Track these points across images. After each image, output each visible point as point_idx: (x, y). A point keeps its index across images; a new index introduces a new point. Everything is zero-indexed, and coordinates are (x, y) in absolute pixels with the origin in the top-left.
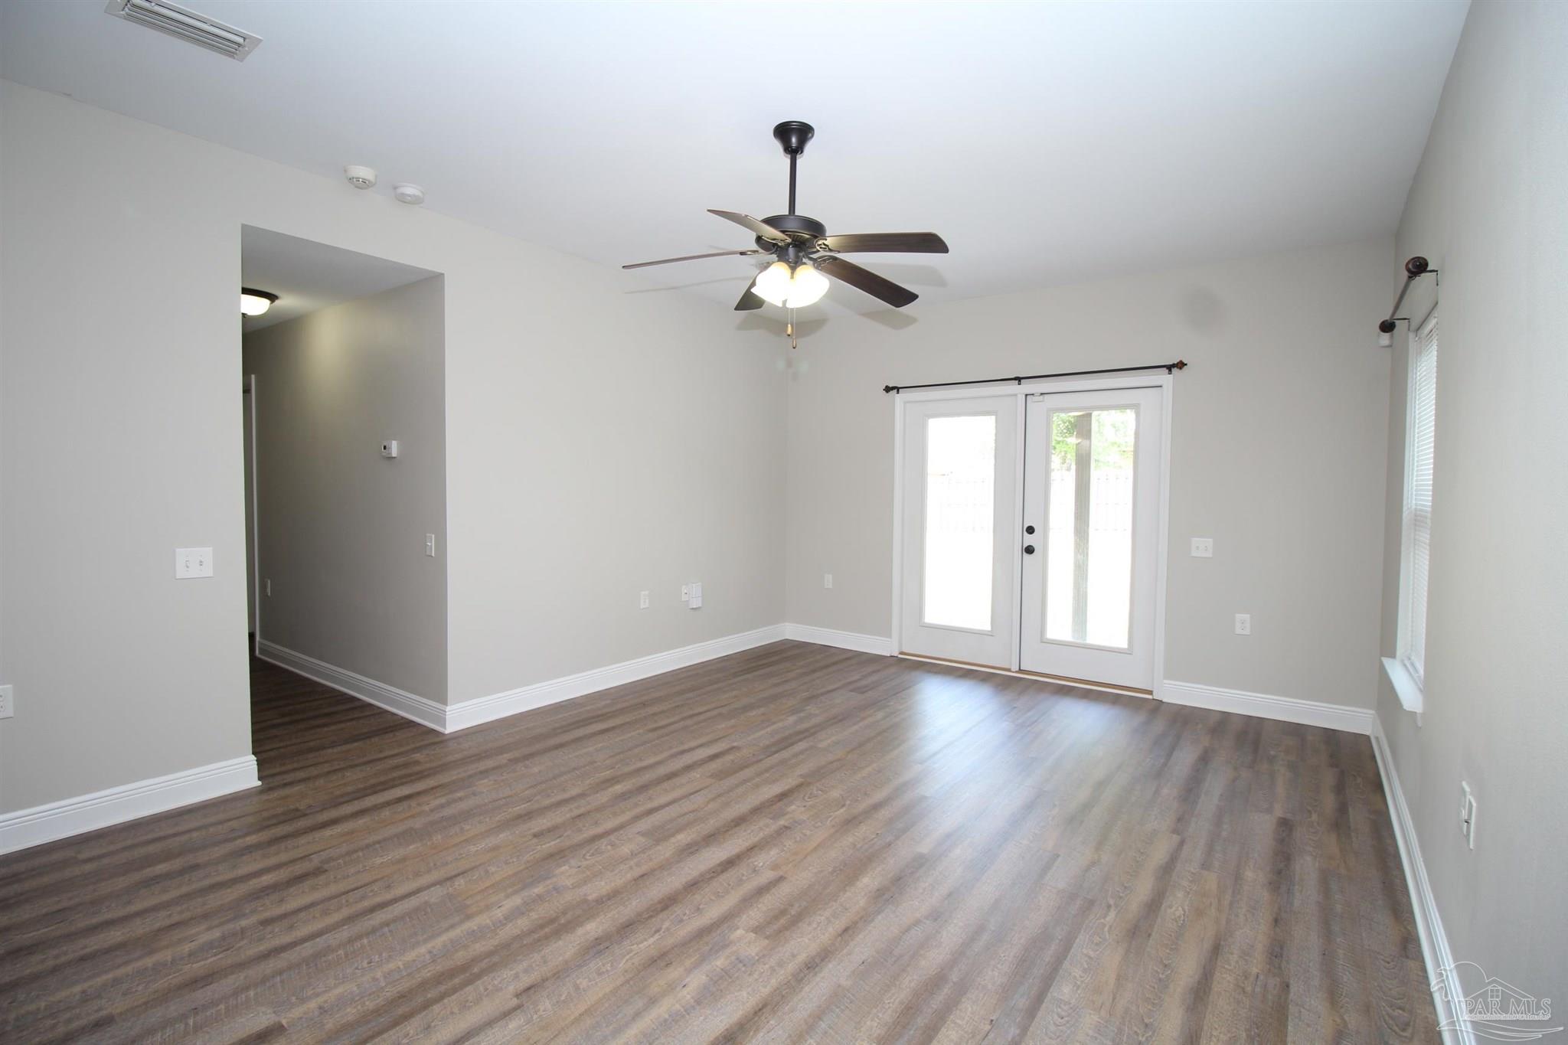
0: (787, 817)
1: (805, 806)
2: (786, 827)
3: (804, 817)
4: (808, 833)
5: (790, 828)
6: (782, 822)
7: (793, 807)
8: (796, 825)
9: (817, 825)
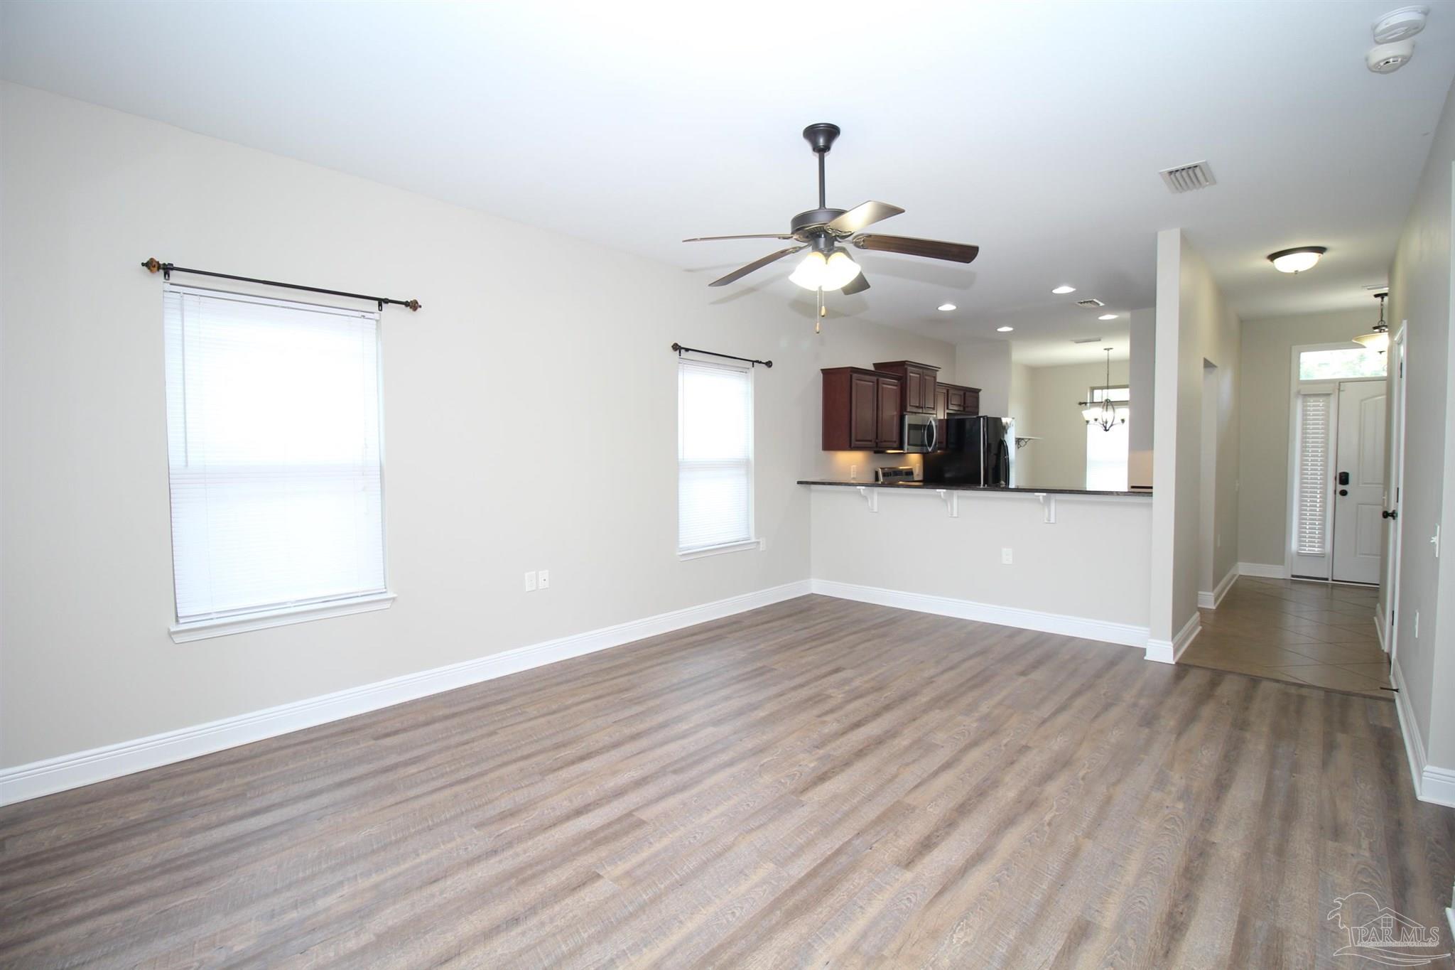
0: (817, 756)
1: (800, 765)
2: (817, 747)
3: (801, 756)
4: (799, 743)
5: (814, 747)
6: (821, 752)
7: (812, 765)
8: (808, 750)
9: (790, 748)
